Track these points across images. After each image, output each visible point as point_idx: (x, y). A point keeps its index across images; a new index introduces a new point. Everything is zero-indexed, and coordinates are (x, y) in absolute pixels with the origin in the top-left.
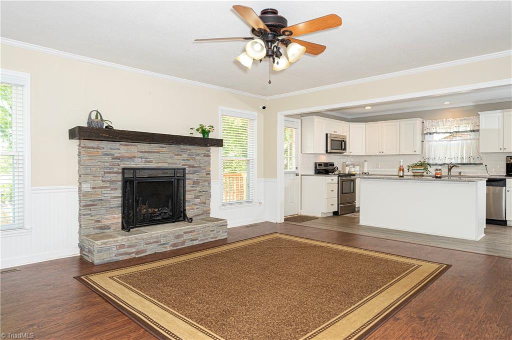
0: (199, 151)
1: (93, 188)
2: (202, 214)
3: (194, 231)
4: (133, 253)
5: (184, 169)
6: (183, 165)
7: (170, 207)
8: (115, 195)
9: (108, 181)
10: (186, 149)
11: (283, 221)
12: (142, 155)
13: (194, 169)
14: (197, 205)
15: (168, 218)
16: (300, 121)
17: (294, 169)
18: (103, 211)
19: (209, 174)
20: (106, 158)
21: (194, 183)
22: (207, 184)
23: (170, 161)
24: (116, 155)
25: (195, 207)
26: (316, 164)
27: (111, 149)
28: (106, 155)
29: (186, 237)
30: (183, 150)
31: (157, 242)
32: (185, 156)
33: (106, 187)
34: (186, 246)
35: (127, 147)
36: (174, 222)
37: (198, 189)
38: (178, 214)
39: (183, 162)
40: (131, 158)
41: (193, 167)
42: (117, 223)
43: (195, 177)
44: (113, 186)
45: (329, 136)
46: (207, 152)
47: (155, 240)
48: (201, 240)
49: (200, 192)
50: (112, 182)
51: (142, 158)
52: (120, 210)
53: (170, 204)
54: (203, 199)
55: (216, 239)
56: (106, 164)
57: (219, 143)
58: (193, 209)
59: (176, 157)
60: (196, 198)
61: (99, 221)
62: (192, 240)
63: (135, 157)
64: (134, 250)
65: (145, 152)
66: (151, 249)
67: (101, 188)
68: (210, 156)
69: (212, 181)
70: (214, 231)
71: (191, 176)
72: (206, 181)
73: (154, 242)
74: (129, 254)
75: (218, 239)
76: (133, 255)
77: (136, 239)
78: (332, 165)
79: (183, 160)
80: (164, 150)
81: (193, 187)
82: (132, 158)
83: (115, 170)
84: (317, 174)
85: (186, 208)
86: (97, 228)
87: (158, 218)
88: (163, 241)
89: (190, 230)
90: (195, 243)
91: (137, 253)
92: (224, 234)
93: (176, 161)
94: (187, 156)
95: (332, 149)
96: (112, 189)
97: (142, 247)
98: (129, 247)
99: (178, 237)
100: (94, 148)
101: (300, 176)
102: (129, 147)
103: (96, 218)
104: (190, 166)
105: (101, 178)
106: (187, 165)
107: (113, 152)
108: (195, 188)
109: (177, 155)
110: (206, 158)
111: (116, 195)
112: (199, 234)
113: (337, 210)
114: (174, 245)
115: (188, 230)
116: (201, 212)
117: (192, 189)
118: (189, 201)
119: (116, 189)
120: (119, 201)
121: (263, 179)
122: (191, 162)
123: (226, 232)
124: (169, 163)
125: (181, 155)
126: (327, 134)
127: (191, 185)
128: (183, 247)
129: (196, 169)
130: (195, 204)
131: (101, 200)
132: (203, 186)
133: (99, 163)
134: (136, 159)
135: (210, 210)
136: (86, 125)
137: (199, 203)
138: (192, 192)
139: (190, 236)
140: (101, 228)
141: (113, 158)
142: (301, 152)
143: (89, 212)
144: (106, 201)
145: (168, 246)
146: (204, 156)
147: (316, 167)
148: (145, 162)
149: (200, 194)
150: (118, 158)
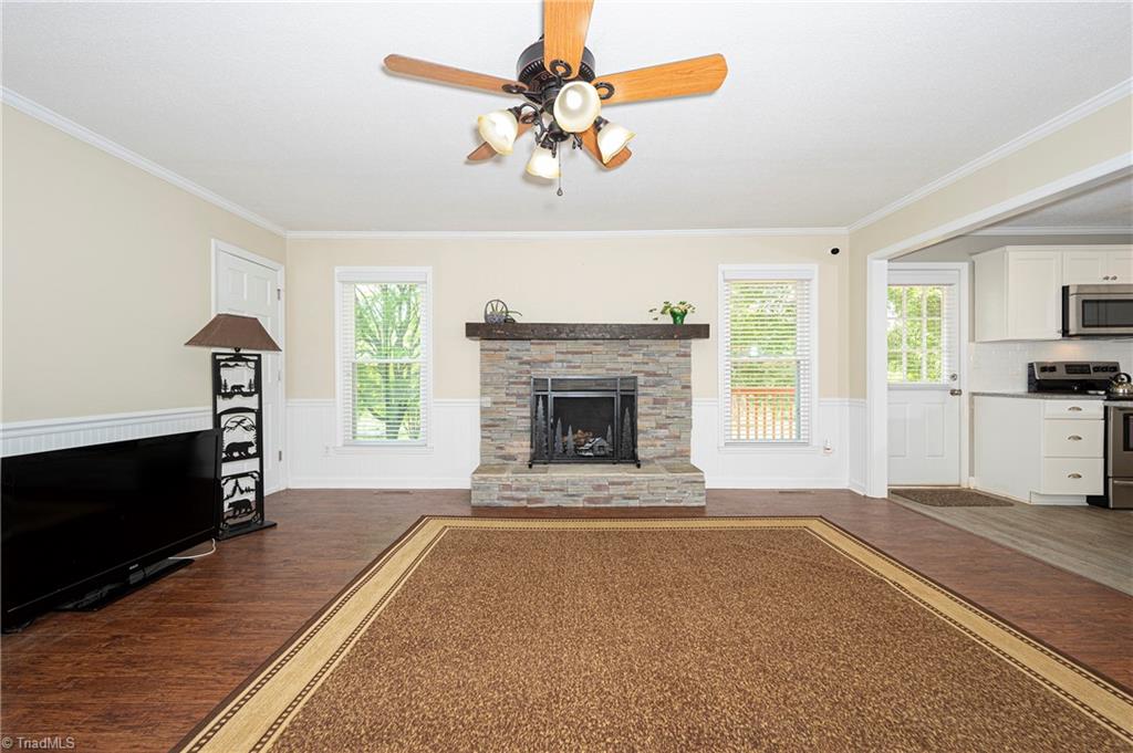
0: (665, 348)
1: (495, 403)
2: (673, 456)
3: (630, 483)
4: (522, 499)
5: (635, 378)
6: (633, 372)
7: (610, 439)
8: (520, 415)
9: (512, 395)
10: (641, 346)
11: (886, 496)
12: (561, 357)
13: (657, 378)
14: (662, 439)
15: (604, 456)
16: (965, 266)
17: (945, 379)
18: (507, 435)
19: (689, 387)
20: (511, 363)
21: (656, 402)
22: (683, 404)
23: (609, 365)
24: (525, 358)
25: (658, 443)
26: (1031, 366)
27: (518, 350)
28: (511, 358)
29: (613, 490)
30: (633, 348)
31: (561, 490)
32: (638, 357)
33: (511, 403)
34: (613, 505)
35: (540, 347)
36: (614, 463)
37: (664, 412)
38: (624, 452)
39: (634, 368)
40: (545, 362)
41: (655, 375)
42: (525, 454)
43: (658, 392)
44: (520, 401)
45: (1072, 291)
46: (682, 350)
47: (558, 487)
48: (644, 501)
49: (668, 417)
50: (519, 396)
51: (562, 361)
52: (528, 436)
53: (609, 433)
54: (674, 430)
55: (677, 504)
56: (511, 371)
57: (702, 331)
58: (654, 446)
59: (620, 359)
60: (661, 428)
61: (501, 448)
62: (625, 498)
63: (551, 361)
64: (524, 495)
65: (568, 353)
66: (552, 500)
67: (504, 403)
68: (690, 356)
69: (694, 399)
70: (673, 488)
71: (650, 390)
72: (682, 400)
73: (556, 490)
74: (519, 500)
75: (682, 504)
76: (524, 503)
77: (529, 480)
78: (1114, 368)
79: (636, 363)
80: (600, 348)
81: (653, 408)
82: (547, 362)
83: (524, 379)
84: (1035, 392)
85: (639, 443)
86: (500, 457)
87: (587, 454)
88: (571, 490)
89: (620, 480)
90: (633, 503)
91: (529, 500)
92: (697, 498)
93: (621, 366)
94: (641, 356)
95: (1084, 326)
96: (518, 406)
97: (537, 494)
98: (517, 489)
99: (599, 488)
100: (495, 351)
101: (965, 396)
102: (544, 347)
103: (498, 442)
104: (648, 374)
105: (504, 390)
106: (641, 372)
107: (520, 354)
108: (658, 411)
109: (624, 355)
110: (682, 359)
111: (524, 414)
112: (641, 490)
113: (1101, 493)
114: (590, 500)
115: (616, 480)
116: (669, 452)
117: (651, 411)
118: (645, 432)
119: (525, 406)
120: (527, 424)
121: (838, 399)
122: (651, 367)
123: (700, 495)
124: (608, 370)
125: (630, 355)
126: (1065, 290)
127: (651, 406)
128: (608, 505)
129: (657, 379)
130: (657, 438)
131: (505, 420)
132: (676, 409)
133: (502, 370)
134: (553, 364)
135: (689, 451)
136: (483, 321)
137: (667, 437)
138: (652, 418)
139: (622, 490)
140: (504, 457)
141: (521, 363)
142: (972, 338)
143: (489, 435)
144: (511, 422)
145: (581, 499)
146: (678, 355)
147: (1031, 375)
148: (568, 367)
149: (668, 421)
150: (528, 363)
